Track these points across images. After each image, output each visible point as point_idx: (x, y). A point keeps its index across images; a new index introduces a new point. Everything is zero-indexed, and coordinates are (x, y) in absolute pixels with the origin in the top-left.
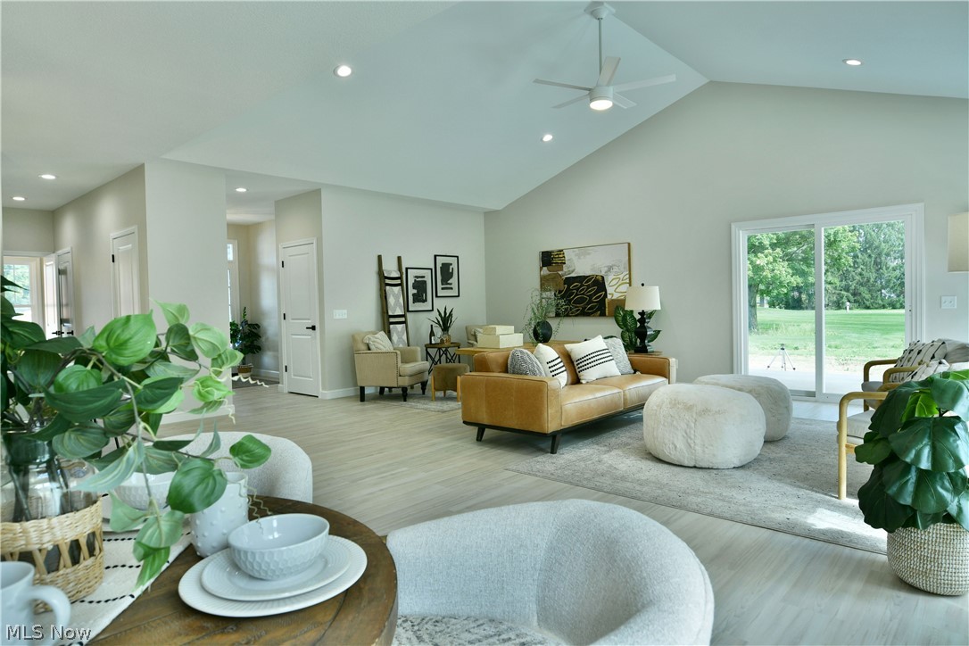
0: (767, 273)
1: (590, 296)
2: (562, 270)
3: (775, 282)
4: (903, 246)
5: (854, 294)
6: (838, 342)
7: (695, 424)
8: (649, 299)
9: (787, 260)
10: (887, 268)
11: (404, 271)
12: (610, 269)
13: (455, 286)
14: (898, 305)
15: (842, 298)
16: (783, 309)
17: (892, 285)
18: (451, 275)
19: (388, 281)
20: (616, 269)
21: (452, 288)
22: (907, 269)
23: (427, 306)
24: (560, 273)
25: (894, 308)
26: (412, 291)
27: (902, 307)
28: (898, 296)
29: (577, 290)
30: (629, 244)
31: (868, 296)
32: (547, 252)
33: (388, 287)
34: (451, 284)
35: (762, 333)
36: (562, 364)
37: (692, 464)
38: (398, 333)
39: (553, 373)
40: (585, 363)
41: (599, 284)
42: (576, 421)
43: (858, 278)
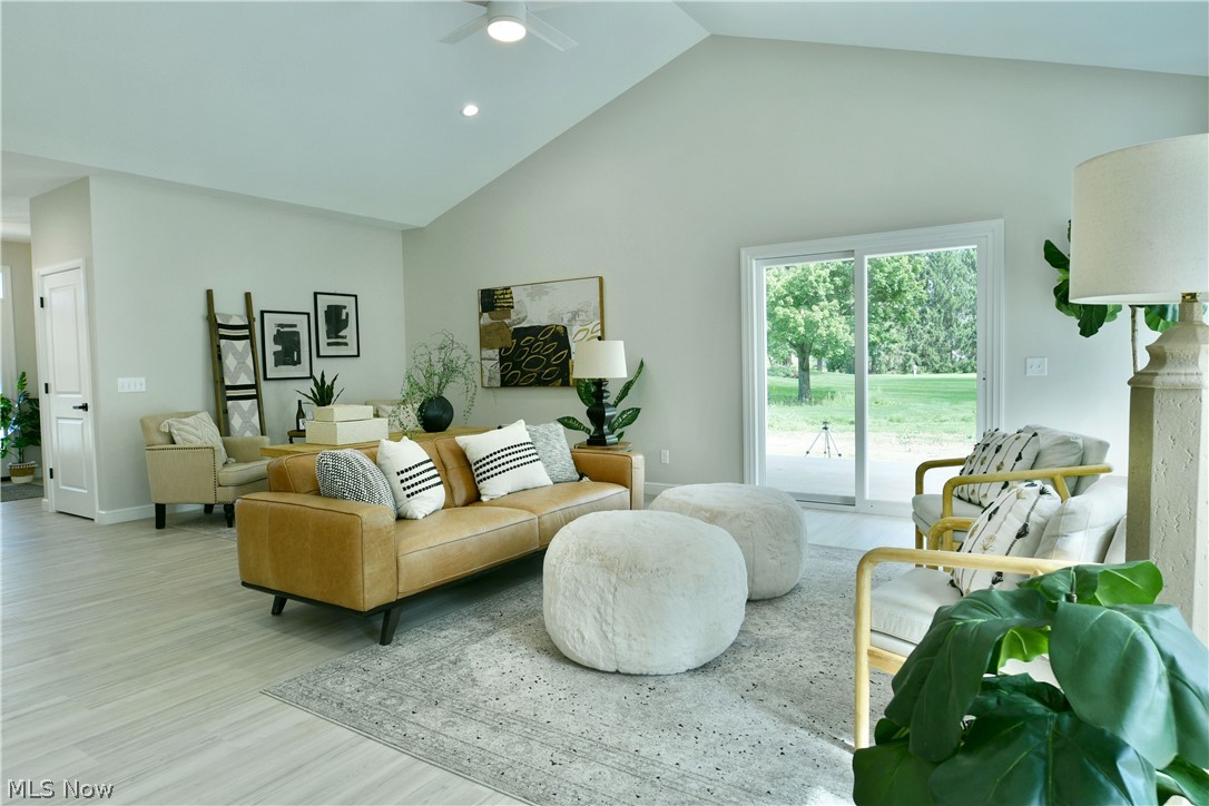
0: (822, 331)
1: (548, 357)
2: (509, 317)
3: (832, 342)
4: (975, 300)
5: (922, 356)
6: (900, 414)
7: (614, 597)
8: (608, 361)
9: (845, 314)
10: (958, 326)
11: (256, 315)
12: (575, 315)
13: (352, 340)
14: (969, 369)
15: (909, 360)
16: (844, 374)
17: (962, 345)
18: (345, 324)
19: (223, 332)
20: (582, 316)
21: (346, 344)
22: (979, 327)
23: (303, 370)
24: (507, 321)
25: (965, 372)
26: (272, 348)
27: (974, 370)
28: (970, 358)
29: (530, 346)
30: (601, 279)
31: (937, 358)
32: (489, 290)
33: (223, 342)
34: (345, 337)
35: (816, 403)
36: (435, 472)
37: (612, 668)
38: (242, 414)
39: (409, 492)
40: (488, 467)
41: (558, 339)
42: (432, 582)
43: (926, 336)
